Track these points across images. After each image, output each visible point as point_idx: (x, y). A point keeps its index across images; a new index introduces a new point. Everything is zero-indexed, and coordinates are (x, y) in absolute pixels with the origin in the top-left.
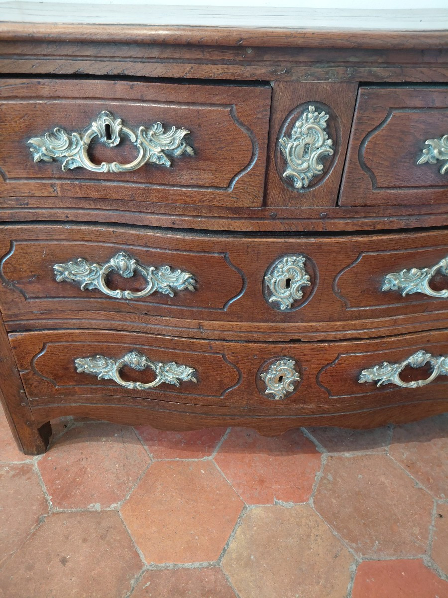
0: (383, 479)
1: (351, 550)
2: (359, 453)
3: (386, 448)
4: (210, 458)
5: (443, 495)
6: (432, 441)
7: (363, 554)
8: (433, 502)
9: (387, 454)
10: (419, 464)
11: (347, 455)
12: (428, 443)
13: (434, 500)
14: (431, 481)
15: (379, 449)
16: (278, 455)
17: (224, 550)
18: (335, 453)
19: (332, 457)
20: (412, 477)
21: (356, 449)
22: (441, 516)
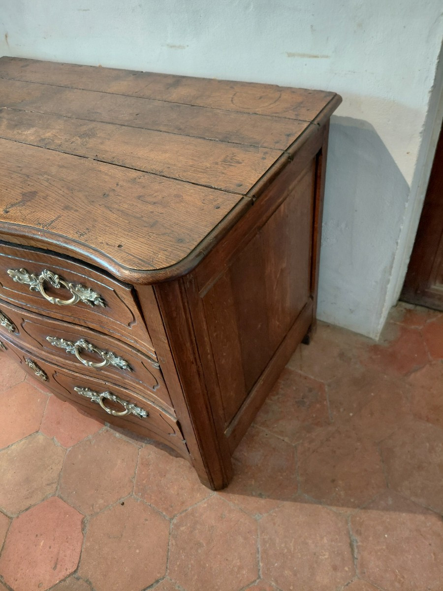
0: (119, 462)
1: (59, 487)
2: (124, 438)
3: (144, 445)
4: (49, 395)
5: (140, 494)
6: (178, 459)
7: (61, 493)
8: (129, 494)
9: (140, 448)
10: (151, 467)
11: (118, 435)
12: (175, 458)
13: (131, 493)
14: (144, 482)
15: (139, 443)
16: (81, 413)
17: (9, 446)
18: (112, 430)
19: (107, 431)
20: (136, 472)
21: (126, 435)
22: (123, 504)
